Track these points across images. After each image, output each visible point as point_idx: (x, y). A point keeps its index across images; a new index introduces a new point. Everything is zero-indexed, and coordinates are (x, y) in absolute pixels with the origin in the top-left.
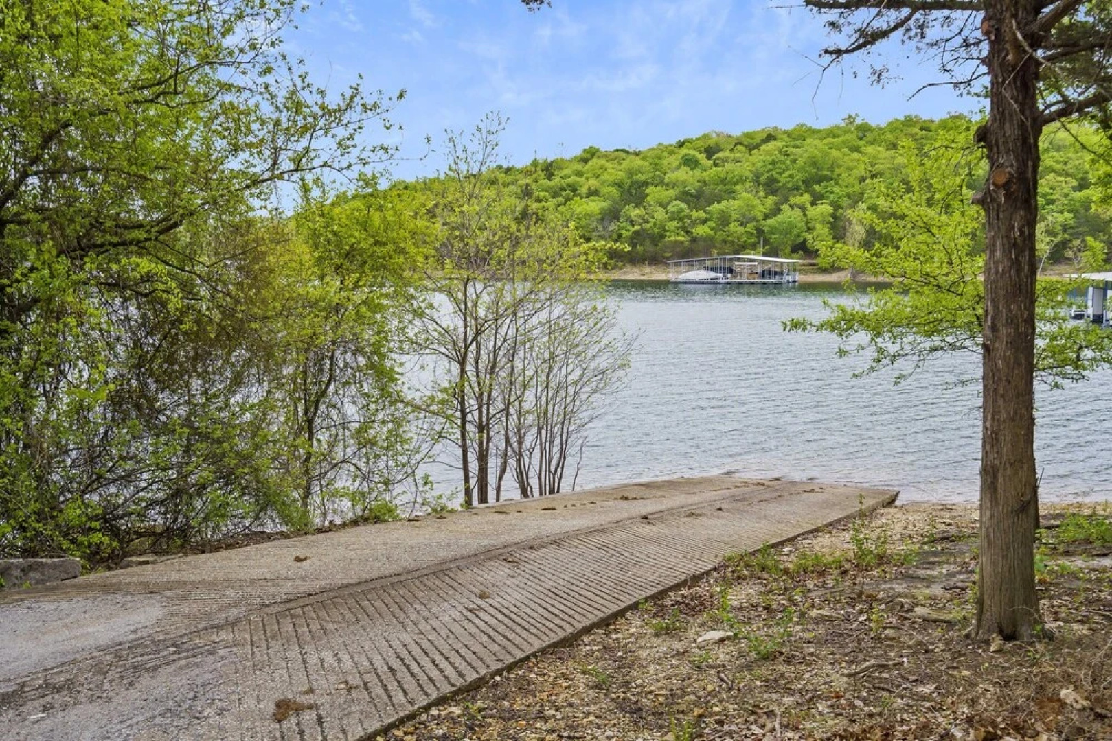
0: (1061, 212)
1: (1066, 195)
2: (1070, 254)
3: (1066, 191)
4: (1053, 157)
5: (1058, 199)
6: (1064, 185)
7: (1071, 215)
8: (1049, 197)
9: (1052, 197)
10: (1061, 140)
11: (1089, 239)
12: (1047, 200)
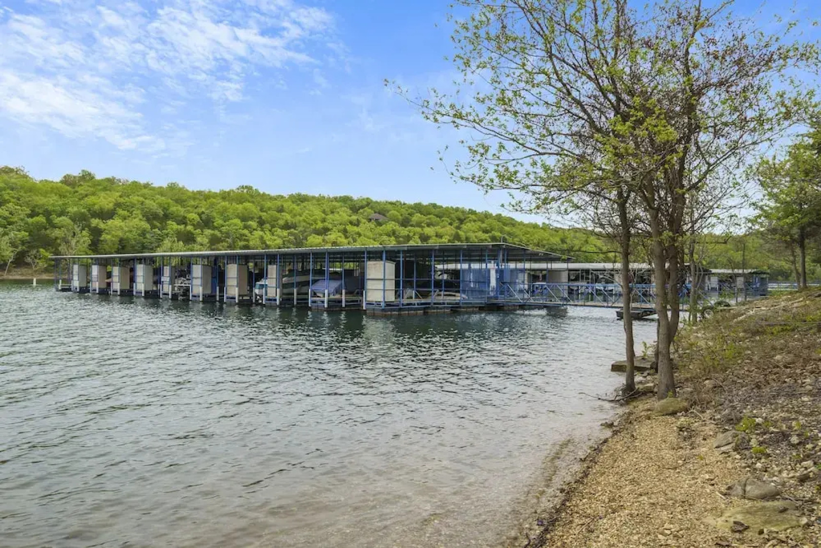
0: (19, 231)
1: (22, 220)
2: (29, 260)
3: (22, 216)
4: (9, 194)
5: (16, 222)
6: (20, 212)
7: (27, 234)
8: (9, 220)
9: (11, 220)
10: (13, 183)
11: (41, 250)
12: (8, 222)
